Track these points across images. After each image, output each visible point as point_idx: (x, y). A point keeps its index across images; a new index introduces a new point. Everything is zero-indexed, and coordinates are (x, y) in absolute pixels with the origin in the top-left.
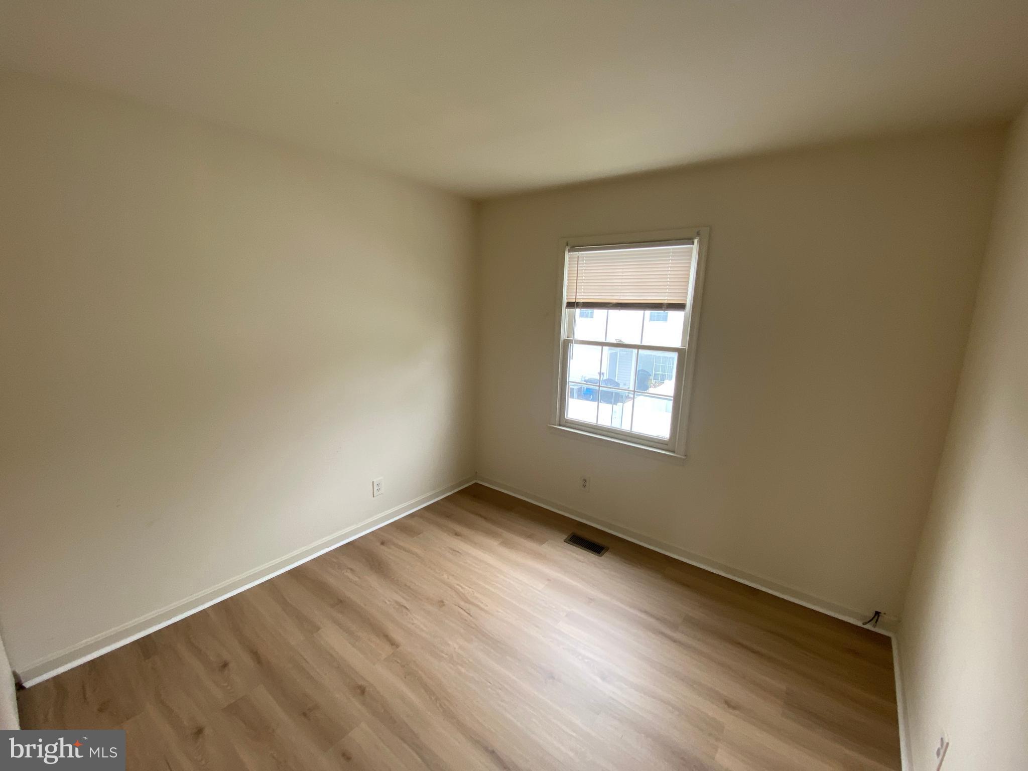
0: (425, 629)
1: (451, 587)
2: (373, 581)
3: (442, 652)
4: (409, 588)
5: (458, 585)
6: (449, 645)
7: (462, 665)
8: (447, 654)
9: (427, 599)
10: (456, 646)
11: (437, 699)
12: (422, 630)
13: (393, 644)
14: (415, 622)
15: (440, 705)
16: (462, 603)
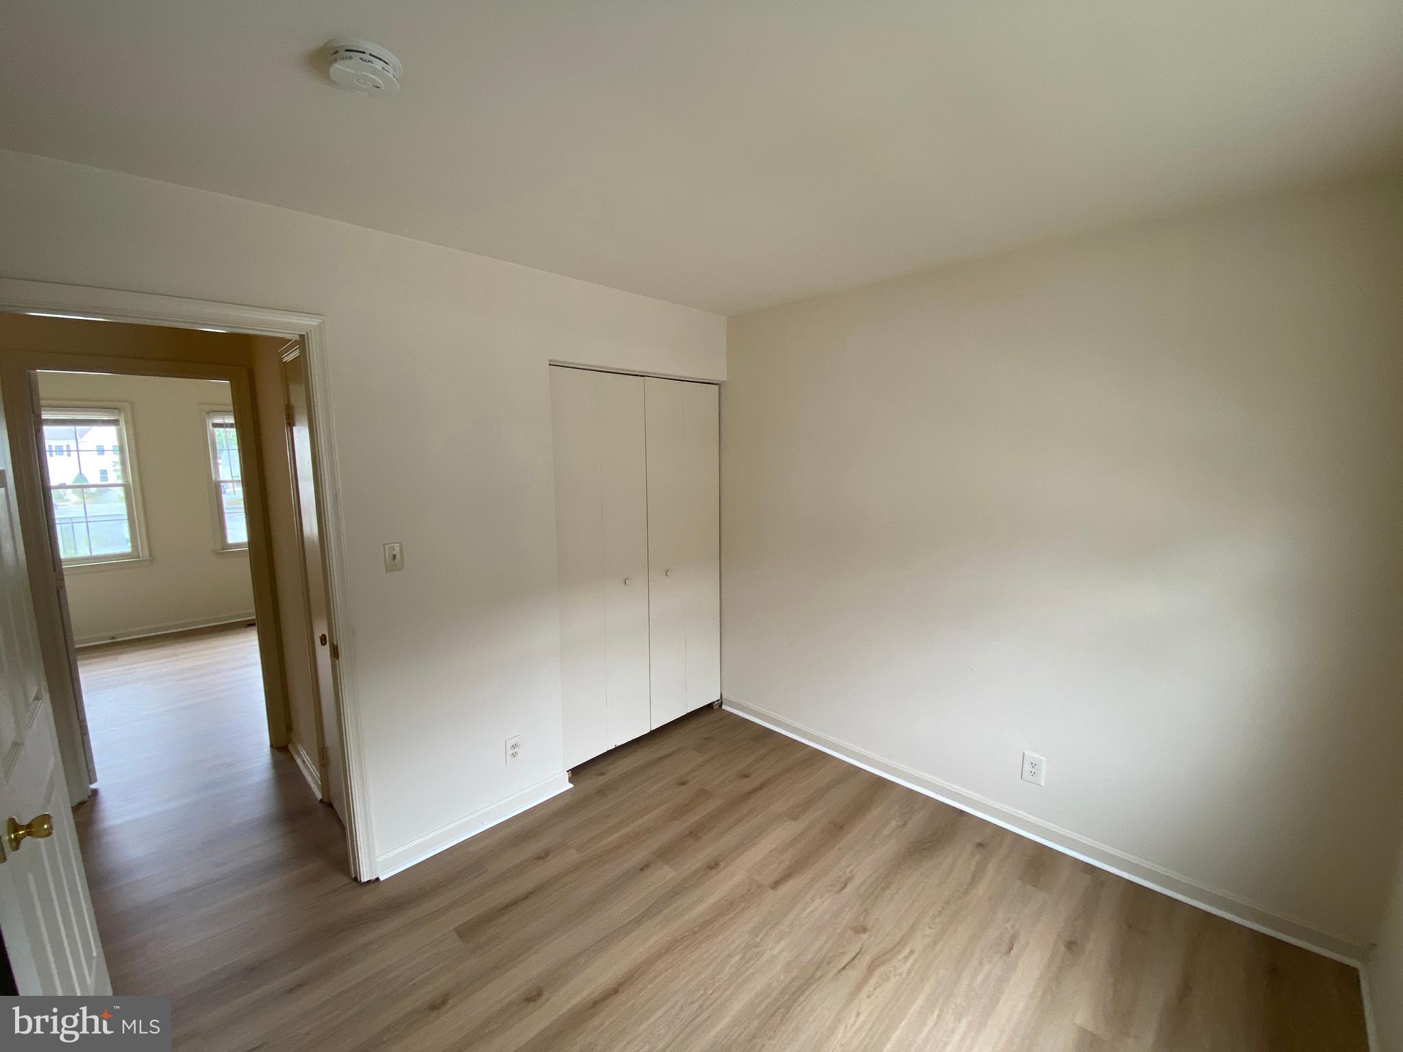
0: (805, 913)
1: (903, 942)
2: (888, 849)
3: (766, 935)
4: (883, 890)
5: (912, 952)
6: (778, 942)
7: (742, 959)
8: (761, 940)
9: (866, 911)
10: (775, 952)
11: (694, 933)
12: (803, 910)
13: (775, 885)
14: (817, 902)
15: (685, 936)
16: (866, 959)
